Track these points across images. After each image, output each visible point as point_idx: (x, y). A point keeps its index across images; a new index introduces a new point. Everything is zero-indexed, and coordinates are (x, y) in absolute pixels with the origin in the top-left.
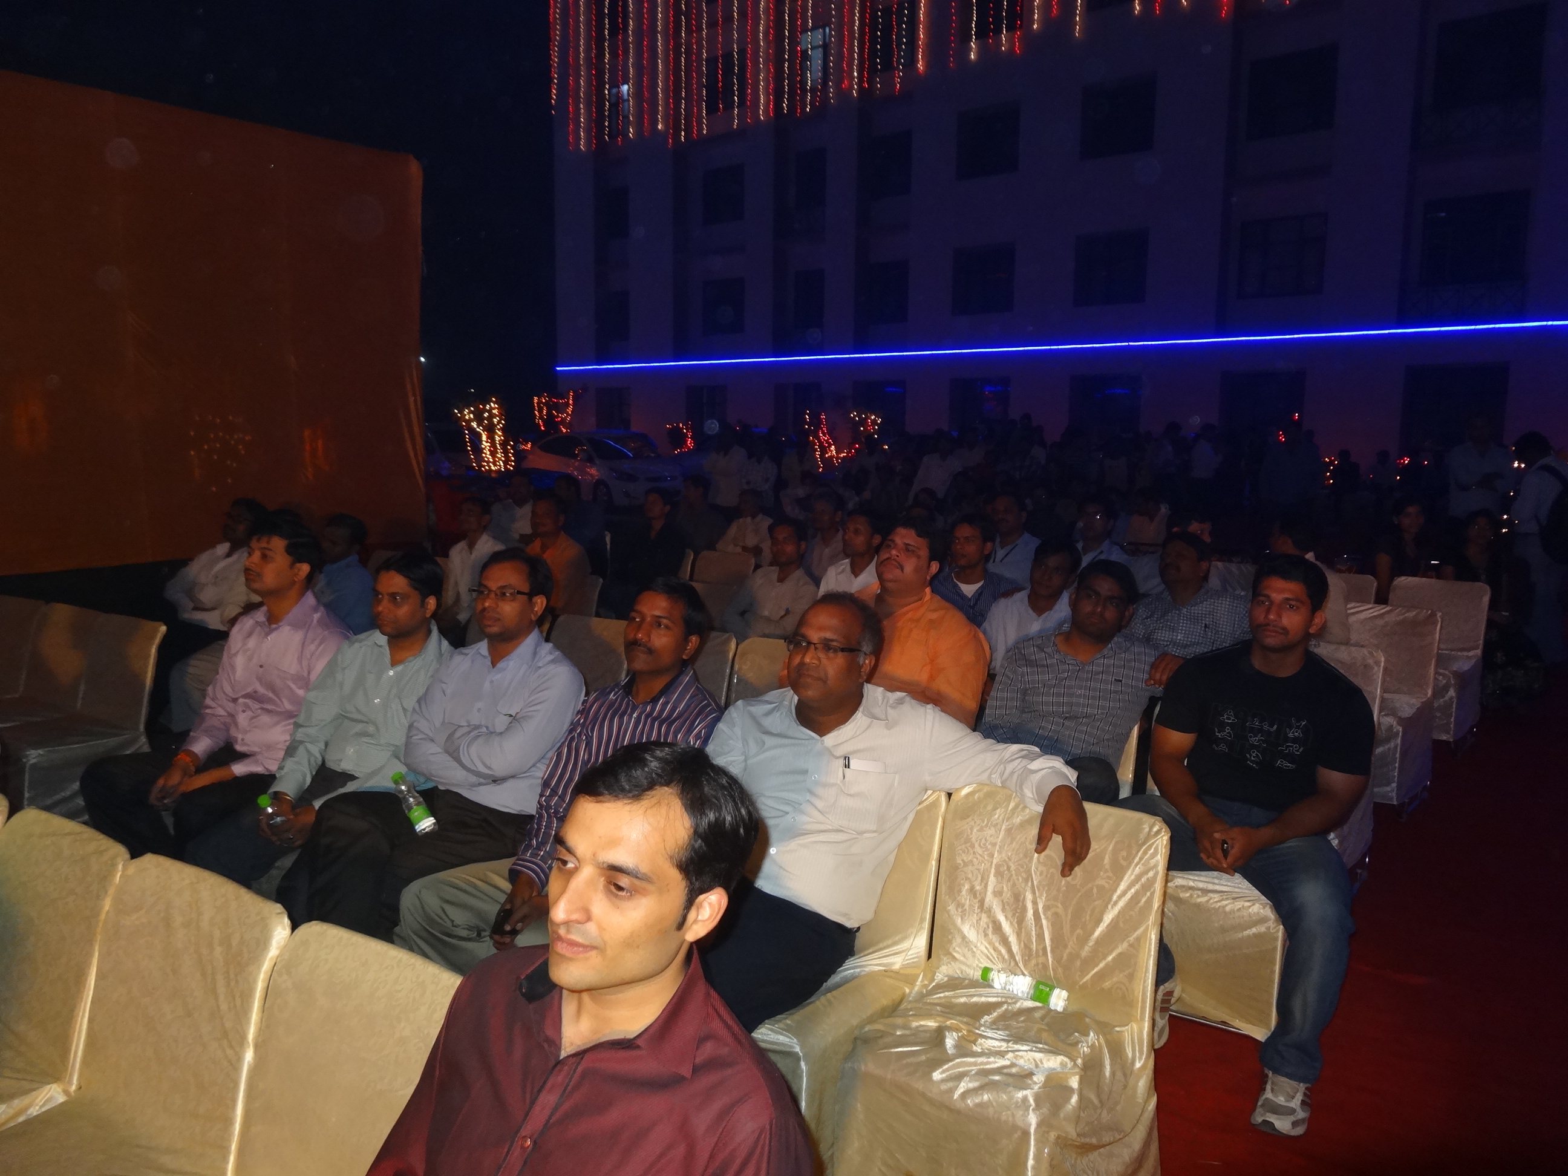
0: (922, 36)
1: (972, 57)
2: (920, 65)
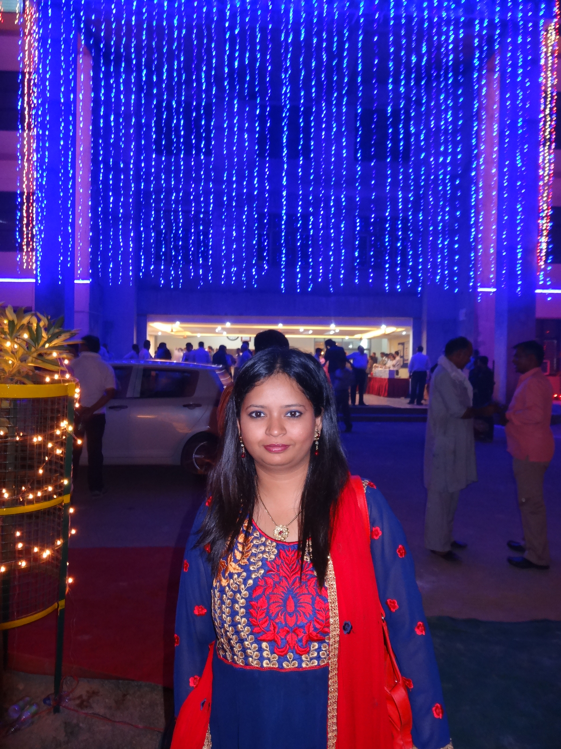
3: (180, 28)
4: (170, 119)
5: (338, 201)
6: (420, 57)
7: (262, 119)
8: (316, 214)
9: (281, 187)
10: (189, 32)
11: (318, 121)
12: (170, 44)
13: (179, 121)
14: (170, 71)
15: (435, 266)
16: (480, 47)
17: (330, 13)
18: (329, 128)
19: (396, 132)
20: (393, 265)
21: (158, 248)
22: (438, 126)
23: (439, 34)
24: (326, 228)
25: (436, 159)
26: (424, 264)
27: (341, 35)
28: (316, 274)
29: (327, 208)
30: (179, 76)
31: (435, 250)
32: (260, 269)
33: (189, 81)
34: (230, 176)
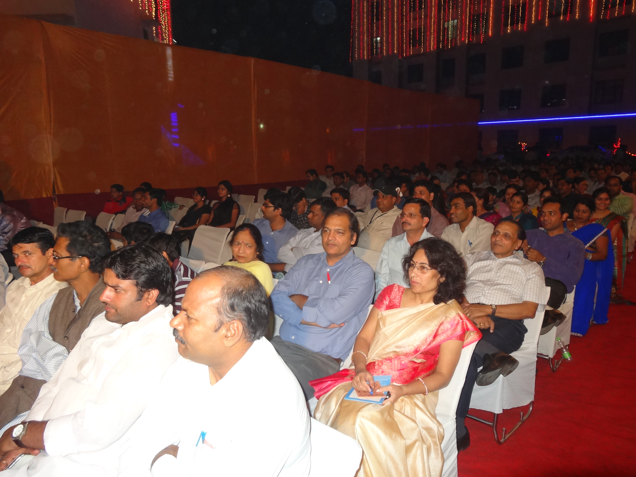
0: (491, 25)
1: (509, 31)
2: (490, 34)
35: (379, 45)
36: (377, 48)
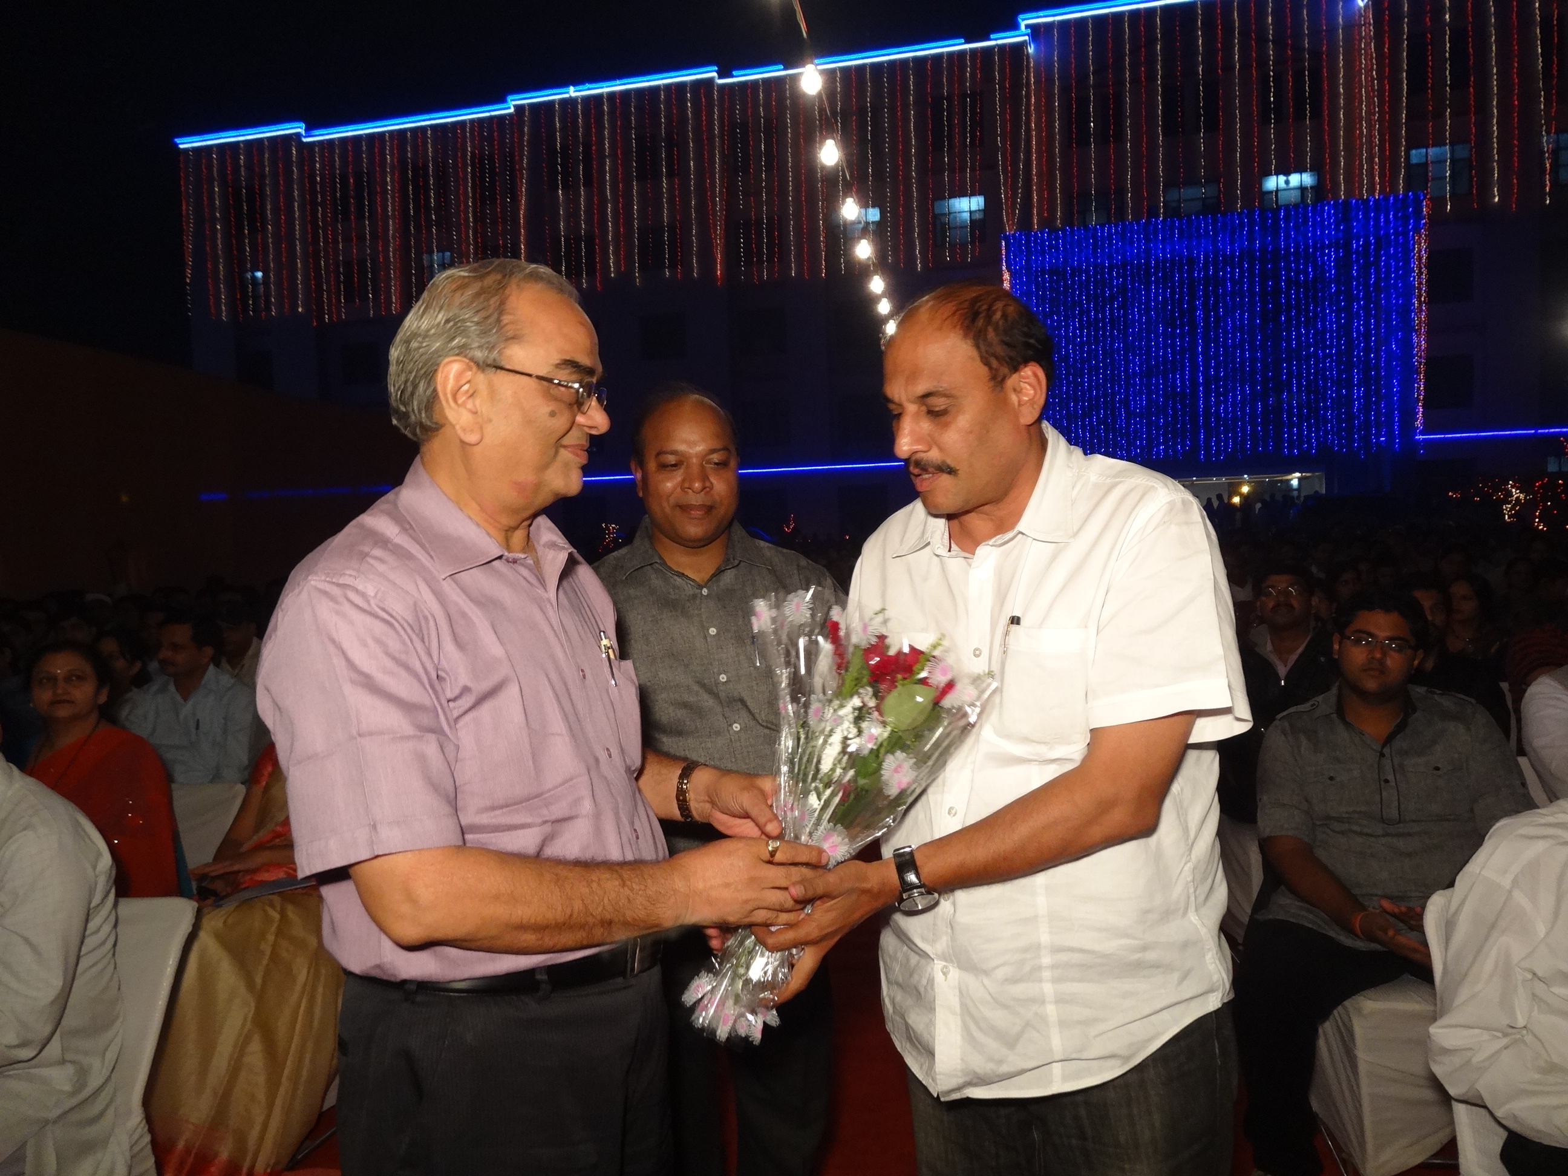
3: (1117, 278)
4: (1112, 343)
5: (1243, 391)
6: (1307, 274)
7: (1182, 336)
8: (1225, 402)
9: (1199, 384)
10: (1125, 280)
11: (1225, 333)
12: (1111, 290)
13: (1119, 345)
14: (1112, 309)
15: (1326, 432)
16: (1357, 261)
17: (1233, 251)
18: (1234, 338)
19: (1289, 335)
20: (1291, 434)
21: (1107, 435)
22: (1324, 325)
23: (1323, 254)
24: (1234, 412)
25: (1324, 352)
26: (1317, 432)
27: (1241, 267)
28: (1226, 446)
29: (1235, 397)
30: (1118, 312)
31: (1326, 421)
32: (1183, 446)
33: (1125, 315)
34: (1157, 380)
35: (262, 289)
36: (256, 297)
